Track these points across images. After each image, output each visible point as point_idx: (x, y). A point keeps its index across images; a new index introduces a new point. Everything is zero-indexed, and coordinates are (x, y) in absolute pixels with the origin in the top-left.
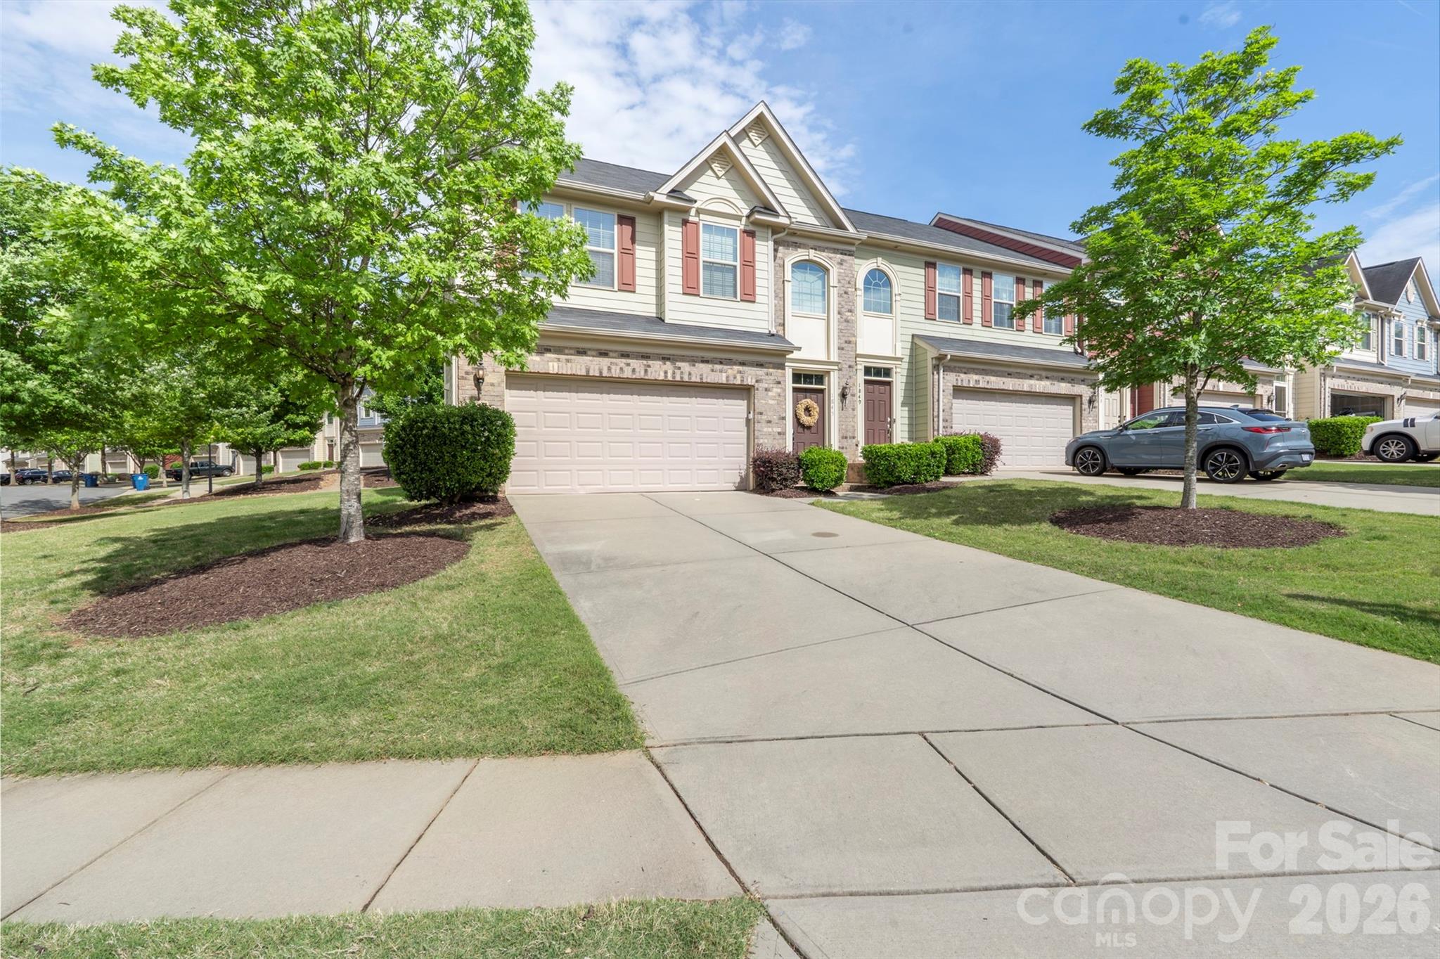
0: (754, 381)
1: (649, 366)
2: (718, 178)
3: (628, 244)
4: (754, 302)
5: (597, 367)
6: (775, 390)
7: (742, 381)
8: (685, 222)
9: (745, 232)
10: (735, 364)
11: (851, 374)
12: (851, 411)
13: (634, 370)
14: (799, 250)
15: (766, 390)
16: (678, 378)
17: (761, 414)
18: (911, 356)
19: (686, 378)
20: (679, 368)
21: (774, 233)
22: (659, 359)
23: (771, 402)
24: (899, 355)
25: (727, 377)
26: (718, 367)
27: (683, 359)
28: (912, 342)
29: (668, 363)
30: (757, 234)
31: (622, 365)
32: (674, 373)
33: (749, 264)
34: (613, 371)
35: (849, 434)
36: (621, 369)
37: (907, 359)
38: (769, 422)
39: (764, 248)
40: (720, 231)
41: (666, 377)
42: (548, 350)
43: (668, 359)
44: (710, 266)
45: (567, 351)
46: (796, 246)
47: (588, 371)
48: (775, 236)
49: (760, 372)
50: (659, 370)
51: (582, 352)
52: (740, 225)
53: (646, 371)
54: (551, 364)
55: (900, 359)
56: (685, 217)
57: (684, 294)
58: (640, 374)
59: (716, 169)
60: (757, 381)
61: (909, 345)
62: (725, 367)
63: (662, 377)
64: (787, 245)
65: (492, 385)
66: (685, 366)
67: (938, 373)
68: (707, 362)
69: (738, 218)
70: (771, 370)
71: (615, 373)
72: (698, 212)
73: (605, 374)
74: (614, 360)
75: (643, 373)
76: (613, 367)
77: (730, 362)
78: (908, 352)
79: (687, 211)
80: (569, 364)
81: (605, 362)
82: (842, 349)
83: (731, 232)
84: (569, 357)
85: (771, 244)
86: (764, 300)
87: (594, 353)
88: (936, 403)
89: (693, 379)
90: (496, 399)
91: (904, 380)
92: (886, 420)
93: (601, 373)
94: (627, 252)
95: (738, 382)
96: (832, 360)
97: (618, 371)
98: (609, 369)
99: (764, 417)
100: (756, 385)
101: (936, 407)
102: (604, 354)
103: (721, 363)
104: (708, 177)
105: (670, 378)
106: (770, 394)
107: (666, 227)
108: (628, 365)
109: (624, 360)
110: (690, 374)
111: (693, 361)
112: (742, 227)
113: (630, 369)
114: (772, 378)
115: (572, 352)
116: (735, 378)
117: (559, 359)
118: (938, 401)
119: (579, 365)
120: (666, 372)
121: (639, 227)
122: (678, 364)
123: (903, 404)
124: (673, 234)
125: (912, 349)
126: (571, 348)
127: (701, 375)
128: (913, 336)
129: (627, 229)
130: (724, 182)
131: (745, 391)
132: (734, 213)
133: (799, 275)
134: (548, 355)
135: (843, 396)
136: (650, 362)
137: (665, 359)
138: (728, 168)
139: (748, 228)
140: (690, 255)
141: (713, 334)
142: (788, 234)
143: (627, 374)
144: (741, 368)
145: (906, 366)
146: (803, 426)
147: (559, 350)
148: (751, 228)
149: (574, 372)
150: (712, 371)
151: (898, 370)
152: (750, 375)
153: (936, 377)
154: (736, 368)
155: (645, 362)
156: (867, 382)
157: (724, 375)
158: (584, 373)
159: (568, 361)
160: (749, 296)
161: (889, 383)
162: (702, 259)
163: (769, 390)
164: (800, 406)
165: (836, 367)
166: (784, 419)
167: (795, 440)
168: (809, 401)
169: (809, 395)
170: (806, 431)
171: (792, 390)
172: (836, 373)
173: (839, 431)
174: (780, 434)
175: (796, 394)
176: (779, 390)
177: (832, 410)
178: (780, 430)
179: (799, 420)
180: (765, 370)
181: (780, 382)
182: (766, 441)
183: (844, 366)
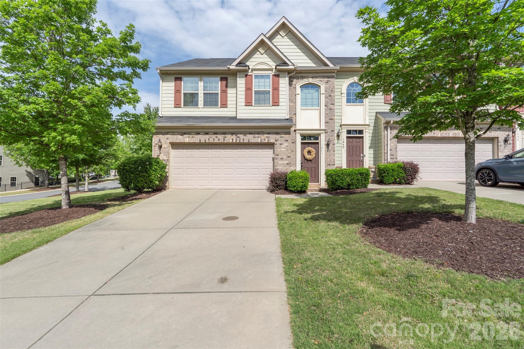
0: (274, 141)
1: (226, 137)
2: (262, 54)
3: (224, 89)
4: (279, 105)
5: (204, 139)
6: (285, 144)
7: (268, 141)
8: (246, 76)
9: (274, 75)
10: (265, 134)
11: (333, 134)
12: (333, 152)
13: (219, 139)
14: (304, 79)
15: (280, 144)
16: (238, 141)
17: (278, 155)
18: (375, 123)
19: (242, 141)
20: (239, 137)
21: (289, 73)
22: (230, 134)
23: (283, 150)
24: (367, 123)
25: (261, 140)
26: (257, 135)
27: (241, 133)
28: (376, 116)
29: (234, 135)
30: (280, 75)
31: (214, 137)
32: (236, 139)
33: (276, 89)
34: (210, 140)
35: (331, 163)
36: (214, 139)
37: (373, 125)
38: (282, 159)
39: (284, 82)
40: (262, 77)
41: (233, 141)
42: (185, 134)
43: (234, 134)
44: (257, 93)
45: (192, 134)
46: (303, 78)
47: (200, 141)
48: (290, 75)
49: (278, 137)
50: (230, 139)
51: (198, 133)
52: (271, 73)
53: (224, 139)
54: (186, 139)
55: (369, 125)
56: (246, 73)
57: (245, 106)
58: (221, 141)
59: (260, 51)
60: (276, 141)
61: (374, 118)
62: (260, 135)
63: (231, 141)
64: (298, 78)
65: (165, 148)
66: (241, 136)
67: (387, 131)
68: (252, 134)
69: (272, 70)
70: (283, 135)
71: (211, 141)
72: (253, 70)
73: (207, 141)
74: (211, 136)
75: (223, 140)
76: (210, 139)
77: (263, 133)
78: (373, 121)
79: (247, 71)
80: (193, 139)
81: (207, 137)
82: (328, 123)
83: (268, 77)
84: (193, 136)
85: (287, 79)
86: (284, 104)
87: (203, 133)
88: (386, 146)
89: (245, 141)
90: (166, 153)
91: (371, 135)
92: (360, 155)
93: (205, 141)
94: (224, 92)
95: (266, 141)
96: (322, 128)
97: (212, 140)
98: (209, 139)
99: (279, 157)
100: (275, 142)
101: (386, 148)
102: (207, 133)
103: (258, 134)
104: (257, 55)
105: (234, 141)
106: (282, 146)
107: (238, 79)
108: (217, 137)
109: (215, 136)
110: (243, 139)
111: (245, 134)
112: (273, 73)
113: (217, 139)
114: (284, 139)
115: (194, 134)
116: (265, 140)
117: (189, 137)
119: (196, 139)
120: (233, 139)
121: (229, 81)
122: (238, 135)
123: (370, 147)
124: (241, 82)
125: (375, 119)
126: (194, 132)
127: (249, 139)
128: (376, 113)
129: (224, 82)
130: (265, 56)
131: (271, 145)
132: (268, 68)
133: (306, 91)
134: (185, 136)
135: (328, 145)
136: (226, 136)
137: (232, 134)
138: (266, 49)
139: (276, 74)
140: (248, 89)
141: (256, 121)
142: (296, 73)
143: (216, 141)
144: (268, 135)
145: (372, 128)
146: (307, 160)
147: (189, 133)
148: (277, 73)
149: (195, 142)
150: (254, 137)
151: (367, 131)
152: (272, 138)
153: (386, 132)
154: (265, 135)
155: (224, 136)
156: (347, 137)
157: (259, 139)
158: (198, 141)
159: (192, 137)
160: (276, 103)
161: (362, 137)
162: (253, 90)
163: (282, 144)
164: (305, 151)
165: (324, 132)
166: (289, 157)
167: (302, 166)
168: (310, 148)
169: (310, 145)
170: (309, 162)
171: (300, 143)
172: (324, 134)
173: (326, 162)
174: (287, 164)
175: (303, 145)
176: (287, 144)
177: (321, 152)
178: (287, 162)
179: (304, 157)
180: (280, 135)
181: (287, 141)
182: (280, 167)
183: (329, 131)
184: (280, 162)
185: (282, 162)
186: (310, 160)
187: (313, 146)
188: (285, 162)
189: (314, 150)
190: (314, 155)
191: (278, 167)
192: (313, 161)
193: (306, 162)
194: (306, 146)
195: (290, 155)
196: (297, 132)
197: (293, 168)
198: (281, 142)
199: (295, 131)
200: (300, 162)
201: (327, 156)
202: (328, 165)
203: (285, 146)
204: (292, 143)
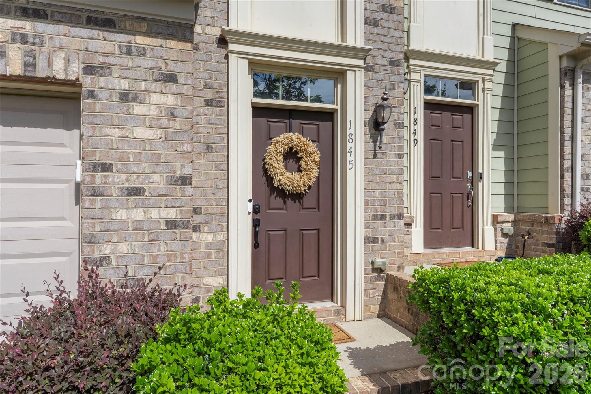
6: (155, 98)
11: (395, 78)
12: (393, 159)
15: (124, 96)
17: (106, 168)
18: (511, 61)
24: (489, 57)
28: (513, 38)
35: (390, 210)
37: (502, 67)
55: (492, 65)
61: (506, 42)
67: (573, 86)
70: (140, 40)
78: (504, 54)
82: (375, 23)
88: (568, 144)
91: (498, 103)
92: (463, 175)
96: (350, 42)
100: (87, 82)
106: (138, 109)
114: (147, 63)
118: (573, 138)
123: (496, 147)
125: (511, 50)
128: (514, 26)
135: (376, 125)
145: (501, 78)
146: (281, 193)
151: (488, 85)
153: (568, 92)
156: (429, 105)
161: (471, 110)
163: (135, 99)
164: (272, 148)
165: (361, 62)
166: (186, 181)
167: (256, 224)
168: (295, 136)
169: (296, 123)
170: (289, 201)
171: (250, 110)
172: (360, 74)
173: (366, 202)
174: (171, 225)
175: (263, 121)
176: (170, 100)
177: (349, 158)
178: (172, 214)
179: (270, 180)
180: (122, 38)
181: (172, 78)
182: (123, 248)
183: (380, 61)
184: (121, 215)
185: (138, 214)
186: (297, 196)
187: (310, 127)
188: (154, 214)
189: (312, 147)
190: (315, 173)
191: (107, 250)
192: (308, 201)
193: (278, 202)
194: (276, 125)
195: (188, 171)
196: (231, 47)
197: (210, 237)
198: (125, 84)
199: (222, 42)
200: (250, 207)
201: (371, 177)
202: (375, 218)
203: (154, 111)
204: (209, 103)
